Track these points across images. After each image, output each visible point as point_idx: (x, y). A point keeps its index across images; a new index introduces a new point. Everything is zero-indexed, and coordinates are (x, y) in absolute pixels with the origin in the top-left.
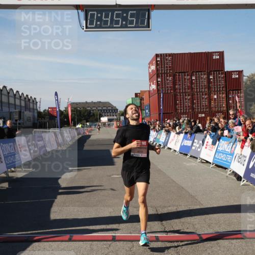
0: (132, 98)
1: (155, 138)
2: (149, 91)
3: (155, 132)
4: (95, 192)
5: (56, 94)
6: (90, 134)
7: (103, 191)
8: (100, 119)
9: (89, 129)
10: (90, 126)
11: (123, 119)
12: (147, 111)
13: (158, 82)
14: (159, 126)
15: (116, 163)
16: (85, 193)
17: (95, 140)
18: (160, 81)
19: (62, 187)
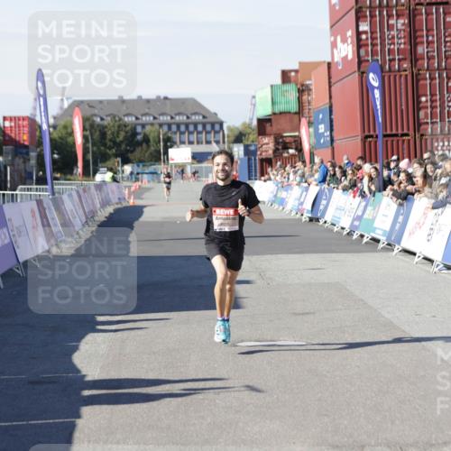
0: (272, 86)
1: (359, 218)
2: (329, 64)
3: (358, 199)
4: (200, 396)
5: (40, 76)
6: (139, 202)
7: (223, 394)
8: (166, 153)
9: (134, 186)
10: (135, 176)
11: (242, 153)
12: (322, 128)
13: (359, 34)
14: (371, 179)
15: (244, 302)
16: (168, 400)
17: (161, 224)
18: (366, 32)
19: (89, 378)
